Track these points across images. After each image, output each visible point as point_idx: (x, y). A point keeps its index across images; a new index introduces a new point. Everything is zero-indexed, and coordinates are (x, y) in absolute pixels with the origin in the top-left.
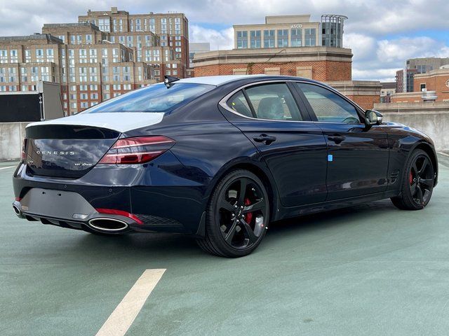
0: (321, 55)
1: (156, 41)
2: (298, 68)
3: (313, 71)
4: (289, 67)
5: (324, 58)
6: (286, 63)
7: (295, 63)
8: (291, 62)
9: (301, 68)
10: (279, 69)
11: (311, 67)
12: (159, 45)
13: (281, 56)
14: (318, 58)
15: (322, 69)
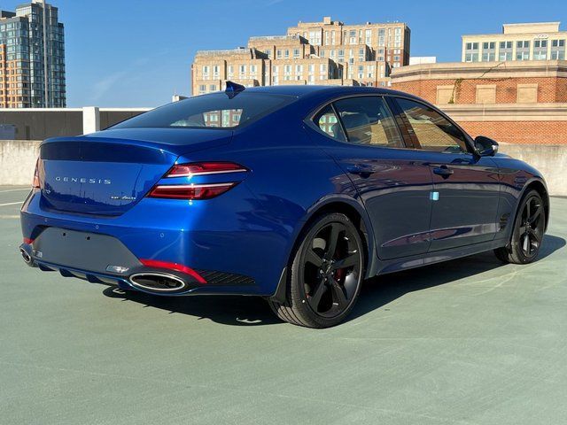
0: (550, 69)
1: (370, 56)
2: (519, 86)
3: (539, 90)
4: (508, 84)
5: (554, 74)
6: (503, 79)
7: (516, 79)
8: (510, 78)
9: (524, 85)
10: (494, 86)
11: (536, 85)
12: (374, 60)
13: (498, 71)
14: (547, 74)
15: (551, 87)
